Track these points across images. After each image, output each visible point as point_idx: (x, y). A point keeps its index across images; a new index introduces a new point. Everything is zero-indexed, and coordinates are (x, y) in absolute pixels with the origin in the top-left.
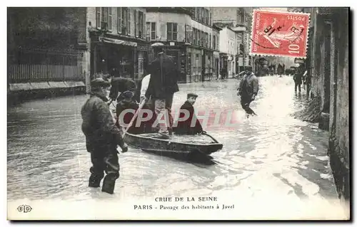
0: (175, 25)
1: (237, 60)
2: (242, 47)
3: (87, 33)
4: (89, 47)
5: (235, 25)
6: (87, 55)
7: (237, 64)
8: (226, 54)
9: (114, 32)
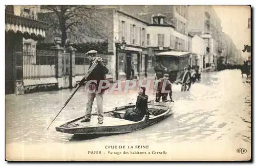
0: (163, 36)
1: (204, 58)
2: (208, 49)
3: (114, 45)
4: (115, 53)
5: (203, 33)
6: (114, 58)
7: (204, 62)
8: (196, 54)
9: (128, 43)
